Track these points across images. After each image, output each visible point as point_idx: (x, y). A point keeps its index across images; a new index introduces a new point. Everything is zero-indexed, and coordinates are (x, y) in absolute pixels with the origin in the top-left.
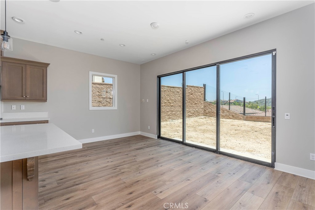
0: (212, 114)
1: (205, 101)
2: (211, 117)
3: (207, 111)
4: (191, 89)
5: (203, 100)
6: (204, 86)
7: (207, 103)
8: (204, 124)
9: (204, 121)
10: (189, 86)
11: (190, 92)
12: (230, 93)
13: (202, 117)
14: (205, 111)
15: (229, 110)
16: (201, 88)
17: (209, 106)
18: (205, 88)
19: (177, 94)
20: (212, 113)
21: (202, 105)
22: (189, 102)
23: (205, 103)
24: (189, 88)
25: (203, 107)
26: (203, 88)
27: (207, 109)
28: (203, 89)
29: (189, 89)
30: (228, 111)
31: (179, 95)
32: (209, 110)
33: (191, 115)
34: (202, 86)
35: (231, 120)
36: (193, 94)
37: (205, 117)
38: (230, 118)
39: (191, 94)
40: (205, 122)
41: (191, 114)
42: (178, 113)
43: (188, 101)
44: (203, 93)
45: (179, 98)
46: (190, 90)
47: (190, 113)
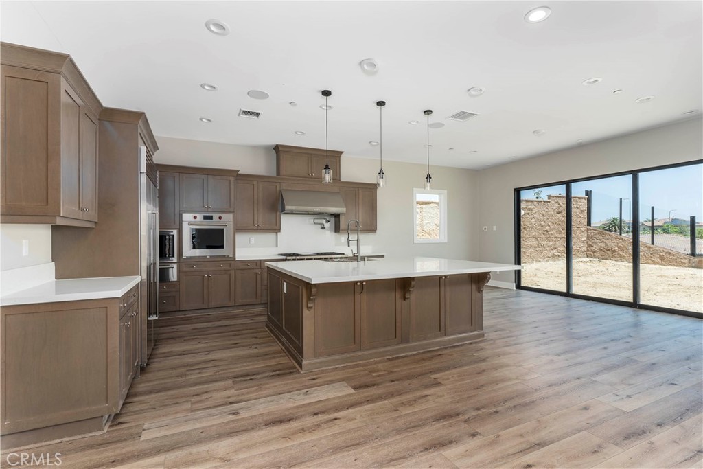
0: (608, 252)
1: (590, 226)
2: (606, 259)
3: (595, 248)
4: (557, 202)
5: (586, 224)
6: (586, 195)
7: (595, 230)
8: (592, 273)
9: (589, 267)
10: (553, 197)
11: (555, 208)
12: (653, 208)
13: (584, 259)
14: (590, 246)
15: (653, 244)
16: (579, 198)
17: (601, 237)
18: (589, 201)
19: (528, 214)
20: (609, 250)
21: (582, 234)
22: (554, 229)
23: (591, 229)
24: (552, 200)
25: (585, 238)
26: (585, 198)
27: (596, 243)
28: (586, 201)
29: (552, 202)
30: (650, 247)
31: (532, 216)
32: (600, 245)
33: (559, 256)
34: (583, 195)
35: (657, 266)
36: (561, 212)
37: (591, 259)
38: (655, 263)
39: (558, 213)
40: (593, 270)
41: (559, 254)
42: (532, 250)
43: (552, 227)
44: (585, 208)
45: (533, 220)
46: (557, 205)
47: (555, 250)
